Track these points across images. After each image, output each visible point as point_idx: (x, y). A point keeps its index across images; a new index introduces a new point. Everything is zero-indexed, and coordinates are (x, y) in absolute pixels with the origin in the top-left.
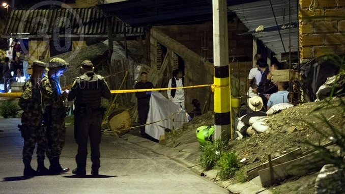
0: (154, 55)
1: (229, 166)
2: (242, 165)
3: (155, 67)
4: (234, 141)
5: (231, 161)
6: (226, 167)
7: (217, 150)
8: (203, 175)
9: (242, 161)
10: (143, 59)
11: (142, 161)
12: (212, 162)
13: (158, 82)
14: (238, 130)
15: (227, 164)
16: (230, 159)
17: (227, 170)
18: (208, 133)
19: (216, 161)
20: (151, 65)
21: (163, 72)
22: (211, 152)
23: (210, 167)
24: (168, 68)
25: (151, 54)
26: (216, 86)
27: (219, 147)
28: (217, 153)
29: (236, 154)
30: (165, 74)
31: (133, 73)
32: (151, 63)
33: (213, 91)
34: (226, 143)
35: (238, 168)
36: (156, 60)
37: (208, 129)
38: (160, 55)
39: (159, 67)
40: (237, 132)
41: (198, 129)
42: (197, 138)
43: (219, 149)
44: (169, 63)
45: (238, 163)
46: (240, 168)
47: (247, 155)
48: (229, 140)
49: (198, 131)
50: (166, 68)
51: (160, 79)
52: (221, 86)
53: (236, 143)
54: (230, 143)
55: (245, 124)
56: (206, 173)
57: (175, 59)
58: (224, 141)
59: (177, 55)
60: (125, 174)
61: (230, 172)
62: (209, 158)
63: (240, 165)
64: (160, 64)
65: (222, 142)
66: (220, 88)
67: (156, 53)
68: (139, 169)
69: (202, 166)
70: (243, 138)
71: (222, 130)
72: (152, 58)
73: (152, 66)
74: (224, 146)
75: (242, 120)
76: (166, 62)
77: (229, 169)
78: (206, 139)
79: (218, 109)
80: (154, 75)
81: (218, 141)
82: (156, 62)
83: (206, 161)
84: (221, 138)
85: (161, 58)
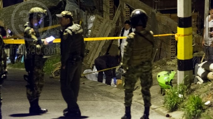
0: (107, 6)
1: (195, 108)
2: (207, 107)
3: (108, 18)
4: (196, 85)
5: (197, 103)
6: (192, 109)
7: (180, 93)
8: (168, 116)
9: (206, 103)
10: (96, 10)
11: (110, 103)
12: (176, 105)
13: (111, 31)
14: (198, 75)
15: (194, 106)
16: (196, 102)
17: (193, 112)
18: (168, 78)
19: (180, 103)
20: (104, 15)
21: (115, 22)
22: (175, 96)
23: (174, 108)
24: (120, 19)
25: (104, 5)
26: (179, 35)
27: (182, 91)
28: (180, 96)
29: (201, 97)
30: (117, 24)
31: (87, 23)
32: (104, 13)
33: (176, 39)
34: (189, 88)
35: (204, 110)
36: (108, 11)
37: (168, 74)
38: (112, 7)
39: (112, 18)
40: (198, 77)
41: (159, 74)
42: (158, 82)
43: (182, 92)
44: (122, 14)
45: (203, 106)
46: (205, 109)
47: (211, 98)
48: (191, 84)
49: (159, 76)
50: (119, 19)
51: (113, 29)
52: (184, 35)
53: (198, 87)
54: (192, 87)
55: (205, 70)
56: (170, 114)
57: (127, 10)
58: (186, 85)
59: (129, 7)
60: (100, 115)
61: (196, 113)
62: (173, 101)
63: (205, 107)
64: (112, 14)
65: (185, 86)
66: (183, 38)
67: (109, 5)
68: (110, 110)
69: (167, 108)
70: (203, 83)
71: (185, 75)
72: (105, 9)
73: (104, 17)
74: (186, 90)
75: (203, 67)
76: (118, 13)
77: (196, 111)
78: (167, 83)
79: (181, 56)
80: (107, 25)
81: (181, 85)
82: (109, 13)
83: (171, 104)
84: (183, 83)
85: (113, 10)
